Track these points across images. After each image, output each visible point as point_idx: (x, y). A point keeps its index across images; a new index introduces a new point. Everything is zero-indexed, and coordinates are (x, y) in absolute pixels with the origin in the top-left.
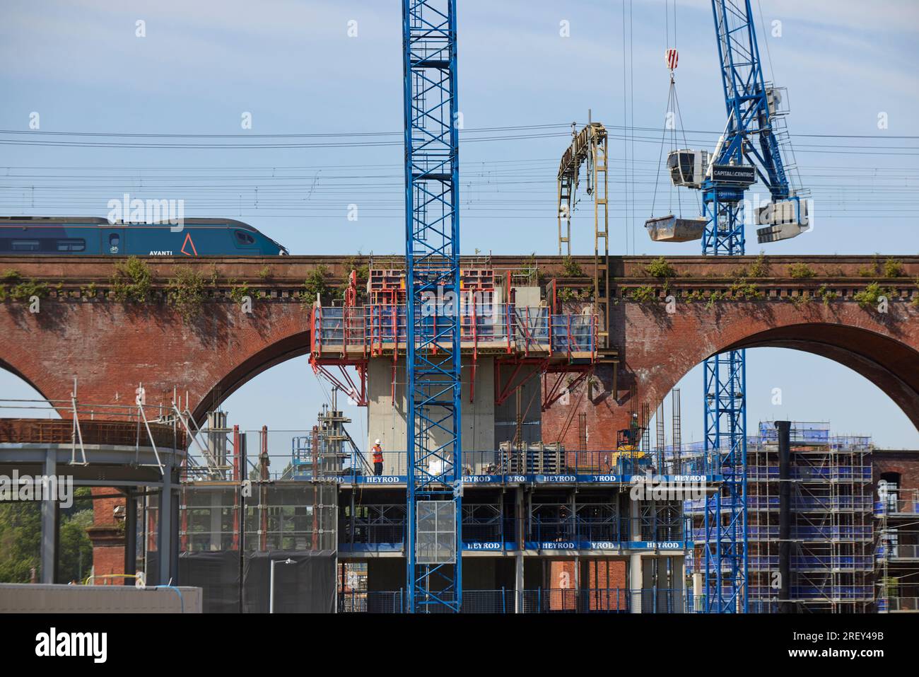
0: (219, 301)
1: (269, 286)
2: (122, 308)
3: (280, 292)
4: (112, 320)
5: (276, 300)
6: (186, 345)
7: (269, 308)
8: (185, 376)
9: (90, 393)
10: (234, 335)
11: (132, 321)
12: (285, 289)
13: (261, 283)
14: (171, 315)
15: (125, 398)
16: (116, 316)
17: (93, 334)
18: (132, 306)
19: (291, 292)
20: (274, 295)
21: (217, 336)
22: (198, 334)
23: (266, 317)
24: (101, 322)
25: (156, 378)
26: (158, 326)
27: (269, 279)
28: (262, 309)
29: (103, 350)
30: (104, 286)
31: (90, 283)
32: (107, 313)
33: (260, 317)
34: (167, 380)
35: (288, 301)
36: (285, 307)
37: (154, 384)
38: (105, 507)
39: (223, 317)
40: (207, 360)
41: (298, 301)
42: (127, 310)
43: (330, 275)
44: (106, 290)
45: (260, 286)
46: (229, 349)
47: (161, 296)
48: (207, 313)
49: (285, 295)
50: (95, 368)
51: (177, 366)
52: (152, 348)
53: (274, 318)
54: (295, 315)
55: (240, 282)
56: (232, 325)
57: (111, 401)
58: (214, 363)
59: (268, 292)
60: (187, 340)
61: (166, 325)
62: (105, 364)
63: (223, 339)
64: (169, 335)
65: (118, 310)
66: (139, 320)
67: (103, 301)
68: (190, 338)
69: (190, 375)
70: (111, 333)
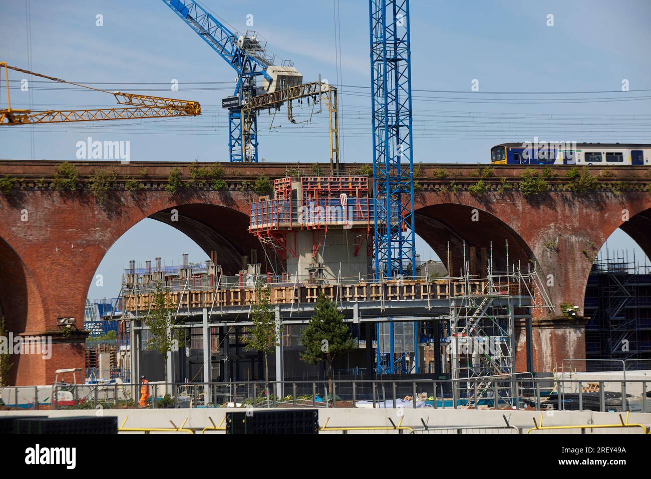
0: (116, 190)
1: (146, 180)
2: (58, 194)
3: (152, 184)
4: (53, 202)
5: (149, 189)
6: (97, 217)
7: (146, 194)
8: (97, 236)
9: (41, 248)
10: (126, 212)
11: (65, 202)
12: (155, 183)
13: (142, 179)
14: (88, 198)
15: (62, 251)
16: (55, 198)
17: (41, 210)
18: (66, 193)
19: (159, 184)
20: (148, 186)
21: (116, 212)
22: (105, 211)
23: (144, 200)
24: (46, 203)
25: (80, 238)
26: (81, 205)
27: (146, 177)
28: (141, 195)
29: (48, 220)
30: (49, 180)
31: (40, 178)
32: (49, 197)
33: (140, 200)
34: (87, 239)
35: (156, 190)
36: (154, 193)
37: (79, 241)
38: (51, 319)
39: (119, 200)
40: (110, 227)
41: (163, 189)
42: (62, 195)
43: (181, 174)
44: (49, 183)
45: (141, 180)
46: (122, 220)
47: (82, 186)
48: (110, 197)
49: (155, 186)
50: (43, 231)
51: (92, 230)
52: (76, 219)
53: (148, 200)
54: (161, 199)
55: (131, 178)
56: (124, 205)
57: (54, 253)
58: (114, 229)
59: (145, 185)
60: (97, 214)
61: (85, 205)
62: (49, 229)
63: (119, 214)
64: (88, 211)
65: (56, 195)
66: (69, 202)
67: (47, 189)
68: (99, 213)
69: (100, 236)
70: (51, 210)
